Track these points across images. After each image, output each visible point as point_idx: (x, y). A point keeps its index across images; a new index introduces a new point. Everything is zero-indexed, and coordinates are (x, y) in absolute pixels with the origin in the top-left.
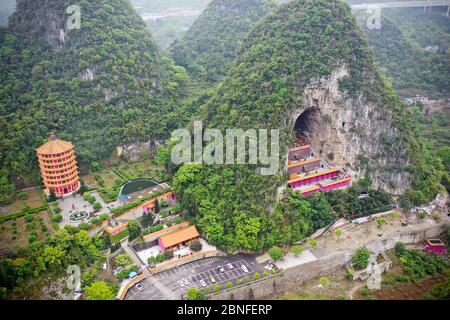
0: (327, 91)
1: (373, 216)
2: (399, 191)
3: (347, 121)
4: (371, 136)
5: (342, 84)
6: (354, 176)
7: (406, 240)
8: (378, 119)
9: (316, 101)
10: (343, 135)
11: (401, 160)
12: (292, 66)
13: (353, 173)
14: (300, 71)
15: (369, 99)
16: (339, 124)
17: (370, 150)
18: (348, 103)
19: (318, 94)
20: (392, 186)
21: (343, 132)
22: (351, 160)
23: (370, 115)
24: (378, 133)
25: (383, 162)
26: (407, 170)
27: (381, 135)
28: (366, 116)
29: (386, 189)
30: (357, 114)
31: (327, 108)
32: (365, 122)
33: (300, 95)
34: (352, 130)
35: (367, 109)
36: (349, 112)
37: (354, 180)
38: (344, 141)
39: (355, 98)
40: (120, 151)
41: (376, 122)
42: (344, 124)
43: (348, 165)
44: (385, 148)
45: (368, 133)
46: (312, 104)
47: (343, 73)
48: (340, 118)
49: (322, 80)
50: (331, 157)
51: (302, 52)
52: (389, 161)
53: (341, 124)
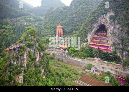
0: (106, 20)
2: (124, 59)
3: (112, 30)
7: (113, 72)
8: (121, 31)
9: (104, 22)
10: (110, 34)
13: (112, 48)
19: (104, 20)
21: (111, 33)
23: (118, 29)
24: (120, 35)
30: (115, 28)
31: (107, 25)
32: (116, 31)
35: (118, 26)
36: (113, 27)
37: (112, 50)
38: (111, 37)
40: (74, 32)
42: (111, 31)
43: (111, 45)
45: (117, 35)
46: (102, 23)
47: (112, 14)
48: (110, 29)
49: (104, 16)
50: (108, 41)
52: (123, 47)
53: (110, 31)
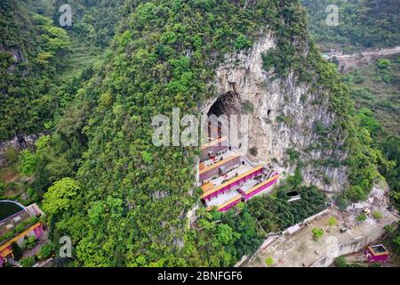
0: (248, 71)
1: (305, 221)
2: (335, 187)
3: (273, 107)
4: (304, 126)
5: (267, 60)
6: (282, 174)
7: (347, 250)
8: (313, 104)
9: (233, 84)
10: (269, 126)
11: (339, 152)
12: (196, 38)
13: (281, 170)
14: (209, 45)
15: (302, 78)
16: (263, 112)
17: (302, 142)
18: (275, 84)
19: (235, 76)
20: (326, 182)
21: (268, 121)
22: (278, 154)
23: (303, 98)
24: (311, 121)
25: (317, 155)
26: (345, 163)
27: (315, 122)
28: (298, 100)
29: (319, 185)
30: (286, 99)
31: (247, 93)
32: (296, 109)
33: (211, 79)
34: (279, 119)
35: (300, 91)
36: (276, 97)
37: (281, 177)
38: (270, 133)
39: (284, 78)
41: (310, 107)
42: (269, 111)
43: (274, 160)
44: (320, 139)
45: (300, 122)
46: (227, 88)
47: (268, 44)
48: (265, 105)
49: (241, 56)
50: (254, 152)
51: (211, 16)
52: (323, 154)
53: (266, 112)
